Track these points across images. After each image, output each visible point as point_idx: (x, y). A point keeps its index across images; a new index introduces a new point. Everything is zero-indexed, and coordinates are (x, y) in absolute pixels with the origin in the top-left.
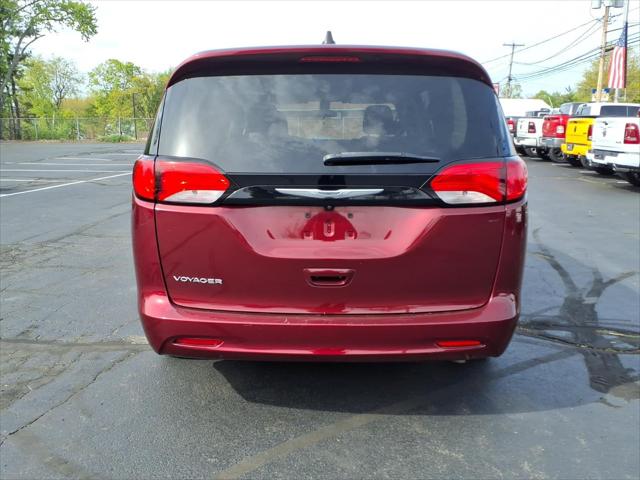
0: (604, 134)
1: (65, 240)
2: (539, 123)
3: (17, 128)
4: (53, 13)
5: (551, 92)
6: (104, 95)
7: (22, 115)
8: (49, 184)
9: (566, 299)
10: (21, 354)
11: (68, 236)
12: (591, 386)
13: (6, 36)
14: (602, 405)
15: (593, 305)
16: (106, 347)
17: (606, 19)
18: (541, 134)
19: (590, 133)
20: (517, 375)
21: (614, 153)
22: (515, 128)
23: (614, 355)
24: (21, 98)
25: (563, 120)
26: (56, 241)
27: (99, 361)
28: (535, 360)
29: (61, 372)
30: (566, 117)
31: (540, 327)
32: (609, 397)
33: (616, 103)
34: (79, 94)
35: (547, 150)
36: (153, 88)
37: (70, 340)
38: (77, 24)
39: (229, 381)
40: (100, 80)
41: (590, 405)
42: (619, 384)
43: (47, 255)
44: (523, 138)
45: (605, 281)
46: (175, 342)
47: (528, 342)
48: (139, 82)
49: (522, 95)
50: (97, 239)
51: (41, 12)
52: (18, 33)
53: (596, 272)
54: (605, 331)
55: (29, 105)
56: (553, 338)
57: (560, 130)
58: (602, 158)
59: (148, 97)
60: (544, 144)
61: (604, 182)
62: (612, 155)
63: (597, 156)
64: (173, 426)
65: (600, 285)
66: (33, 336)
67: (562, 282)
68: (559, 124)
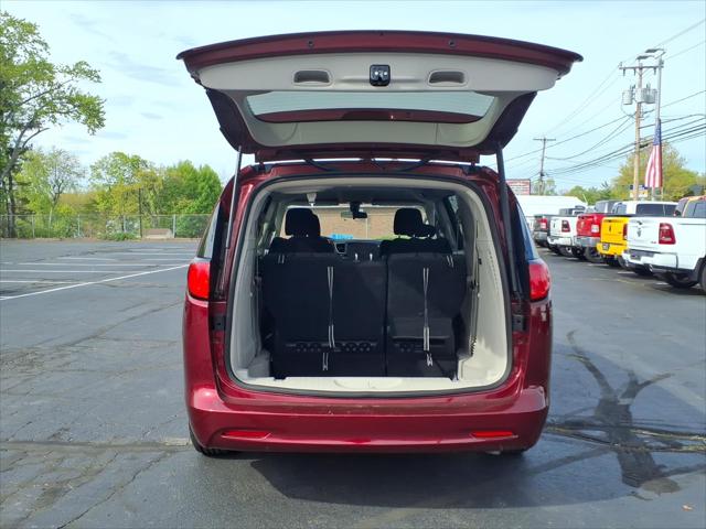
0: (639, 234)
1: (82, 344)
2: (573, 222)
3: (11, 225)
4: (59, 105)
5: (586, 188)
6: (107, 190)
7: (17, 211)
8: (56, 286)
9: (601, 401)
10: (56, 455)
11: (85, 339)
12: (624, 481)
13: (6, 128)
14: (634, 498)
15: (627, 406)
16: (141, 449)
17: (639, 115)
18: (576, 234)
19: (625, 232)
20: (551, 472)
21: (650, 254)
22: (548, 226)
23: (647, 453)
24: (17, 193)
25: (598, 219)
26: (73, 345)
27: (137, 461)
28: (569, 458)
29: (100, 472)
30: (601, 216)
31: (574, 427)
32: (641, 491)
33: (653, 202)
34: (78, 189)
35: (583, 249)
36: (160, 182)
37: (103, 442)
38: (83, 117)
39: (268, 479)
40: (103, 173)
41: (622, 498)
42: (650, 479)
43: (67, 359)
44: (557, 238)
45: (640, 383)
46: (224, 434)
47: (562, 441)
48: (145, 176)
49: (556, 190)
50: (115, 343)
51: (47, 105)
52: (20, 126)
53: (631, 374)
54: (639, 431)
55: (25, 201)
56: (587, 438)
57: (595, 229)
58: (639, 259)
59: (155, 192)
60: (579, 243)
61: (643, 283)
62: (648, 255)
63: (633, 257)
64: (217, 521)
65: (635, 387)
66: (65, 437)
67: (597, 385)
68: (593, 223)
